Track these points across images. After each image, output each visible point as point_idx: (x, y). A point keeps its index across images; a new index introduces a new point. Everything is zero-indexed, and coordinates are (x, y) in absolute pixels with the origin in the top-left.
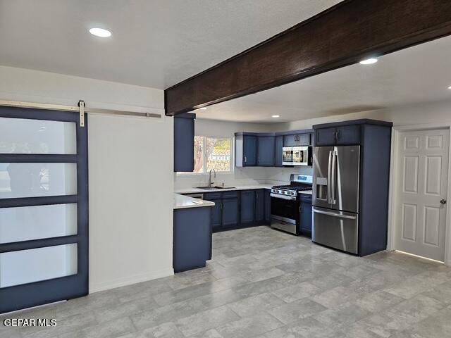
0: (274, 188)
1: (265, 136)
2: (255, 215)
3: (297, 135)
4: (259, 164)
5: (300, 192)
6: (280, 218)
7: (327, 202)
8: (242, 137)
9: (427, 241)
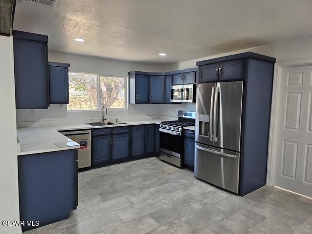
0: (163, 123)
1: (156, 75)
2: (145, 147)
3: (184, 74)
4: (151, 101)
5: (185, 128)
6: (167, 151)
7: (209, 138)
8: (134, 76)
9: (307, 180)
